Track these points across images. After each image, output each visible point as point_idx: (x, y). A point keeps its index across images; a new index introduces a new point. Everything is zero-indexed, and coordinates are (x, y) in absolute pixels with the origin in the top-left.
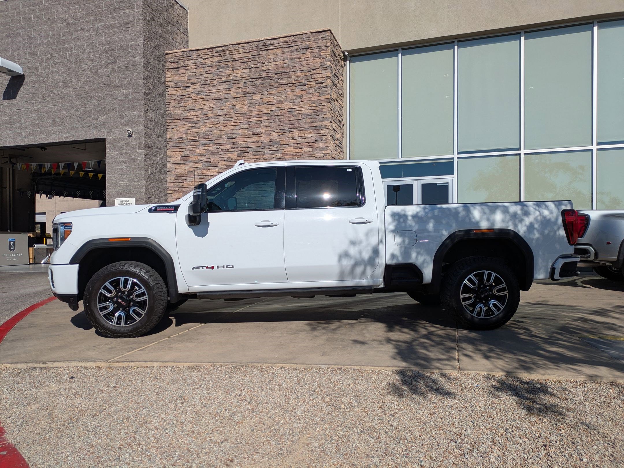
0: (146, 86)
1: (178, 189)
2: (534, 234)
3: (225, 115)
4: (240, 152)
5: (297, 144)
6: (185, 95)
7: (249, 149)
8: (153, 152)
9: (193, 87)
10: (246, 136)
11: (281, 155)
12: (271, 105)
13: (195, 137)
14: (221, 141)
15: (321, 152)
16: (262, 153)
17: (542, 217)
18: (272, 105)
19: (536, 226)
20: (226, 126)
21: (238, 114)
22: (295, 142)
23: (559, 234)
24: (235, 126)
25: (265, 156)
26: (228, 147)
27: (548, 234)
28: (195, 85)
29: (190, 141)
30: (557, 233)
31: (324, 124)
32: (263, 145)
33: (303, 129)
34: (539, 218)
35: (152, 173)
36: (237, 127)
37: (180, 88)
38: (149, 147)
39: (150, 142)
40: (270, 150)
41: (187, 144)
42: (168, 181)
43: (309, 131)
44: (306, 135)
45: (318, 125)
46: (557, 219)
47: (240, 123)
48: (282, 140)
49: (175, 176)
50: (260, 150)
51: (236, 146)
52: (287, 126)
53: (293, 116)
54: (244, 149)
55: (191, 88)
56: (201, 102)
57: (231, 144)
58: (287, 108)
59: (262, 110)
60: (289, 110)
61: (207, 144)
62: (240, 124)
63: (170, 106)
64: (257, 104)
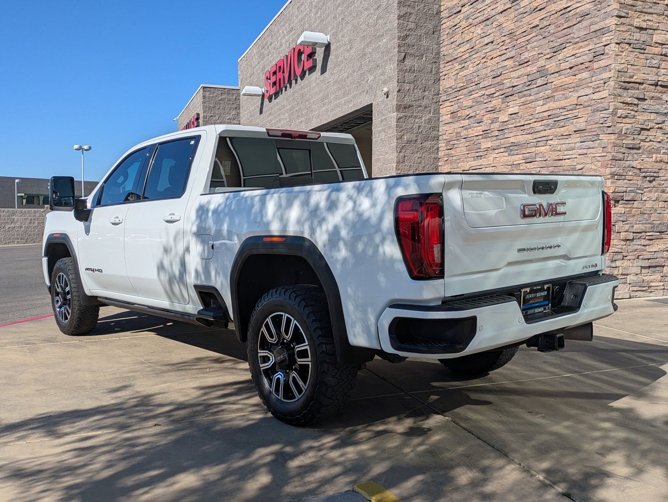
0: (401, 27)
1: (447, 158)
2: (339, 250)
3: (492, 42)
4: (503, 96)
5: (571, 68)
6: (456, 25)
7: (515, 89)
8: (413, 113)
9: (464, 9)
10: (512, 70)
11: (550, 91)
12: (540, 10)
13: (463, 83)
14: (486, 83)
15: (600, 77)
16: (528, 92)
17: (355, 214)
18: (542, 11)
19: (344, 233)
20: (492, 59)
21: (505, 36)
22: (568, 65)
23: (384, 253)
24: (501, 56)
25: (531, 98)
26: (492, 90)
27: (364, 251)
28: (465, 6)
29: (459, 89)
30: (381, 250)
31: (606, 24)
32: (530, 79)
33: (577, 40)
34: (351, 216)
35: (409, 142)
36: (503, 57)
37: (452, 17)
38: (405, 108)
39: (407, 100)
40: (537, 85)
41: (456, 94)
42: (440, 149)
43: (586, 43)
44: (581, 50)
45: (598, 28)
46: (381, 219)
47: (506, 49)
48: (551, 66)
49: (445, 141)
50: (527, 88)
51: (501, 87)
52: (558, 40)
53: (566, 22)
54: (508, 90)
55: (462, 12)
56: (470, 30)
57: (496, 85)
58: (558, 9)
59: (530, 23)
60: (561, 13)
61: (473, 91)
62: (505, 52)
63: (444, 44)
64: (525, 15)
